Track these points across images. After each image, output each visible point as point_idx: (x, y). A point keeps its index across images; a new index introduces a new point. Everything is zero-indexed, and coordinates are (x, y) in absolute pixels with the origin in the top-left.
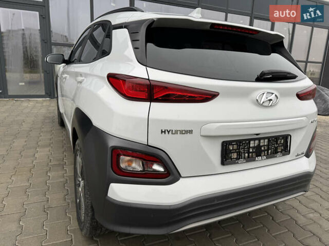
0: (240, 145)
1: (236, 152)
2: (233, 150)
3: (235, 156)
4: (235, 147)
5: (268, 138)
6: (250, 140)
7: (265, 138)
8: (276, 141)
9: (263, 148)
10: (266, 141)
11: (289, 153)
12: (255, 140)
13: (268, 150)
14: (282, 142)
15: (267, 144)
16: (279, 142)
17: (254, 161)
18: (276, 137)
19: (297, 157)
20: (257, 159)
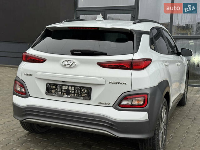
0: (57, 87)
1: (54, 90)
2: (53, 88)
3: (53, 91)
5: (75, 86)
6: (63, 85)
7: (72, 86)
8: (80, 89)
9: (71, 92)
10: (73, 88)
11: (90, 99)
12: (65, 85)
13: (74, 93)
14: (86, 91)
15: (73, 89)
16: (83, 91)
17: (62, 96)
18: (80, 87)
19: (101, 104)
20: (64, 96)
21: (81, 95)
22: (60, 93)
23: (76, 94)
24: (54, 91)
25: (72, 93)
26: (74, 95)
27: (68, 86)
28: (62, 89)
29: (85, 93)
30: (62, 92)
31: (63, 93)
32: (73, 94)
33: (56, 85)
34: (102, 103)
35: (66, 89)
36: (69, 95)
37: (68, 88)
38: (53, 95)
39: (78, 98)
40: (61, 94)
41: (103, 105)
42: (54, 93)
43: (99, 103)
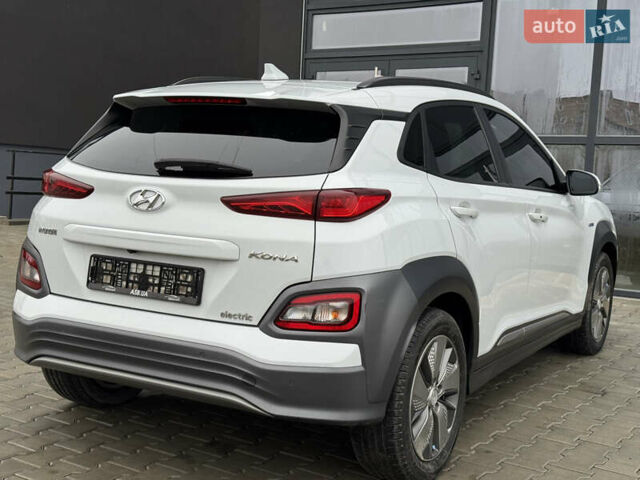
0: (116, 266)
1: (109, 274)
2: (106, 270)
3: (106, 279)
4: (110, 267)
5: (161, 265)
6: (131, 261)
7: (154, 264)
8: (176, 275)
9: (151, 280)
10: (157, 270)
11: (198, 303)
12: (138, 262)
13: (160, 285)
14: (190, 279)
15: (158, 274)
16: (181, 278)
17: (128, 294)
18: (176, 268)
19: (227, 319)
20: (132, 292)
21: (175, 291)
22: (124, 283)
23: (163, 289)
24: (109, 277)
25: (154, 285)
26: (159, 290)
27: (146, 264)
28: (129, 273)
29: (187, 286)
30: (128, 281)
31: (130, 284)
32: (156, 288)
33: (115, 261)
34: (230, 316)
35: (140, 271)
36: (145, 289)
37: (145, 269)
38: (104, 291)
39: (167, 300)
40: (127, 286)
41: (232, 320)
42: (109, 284)
43: (222, 315)
